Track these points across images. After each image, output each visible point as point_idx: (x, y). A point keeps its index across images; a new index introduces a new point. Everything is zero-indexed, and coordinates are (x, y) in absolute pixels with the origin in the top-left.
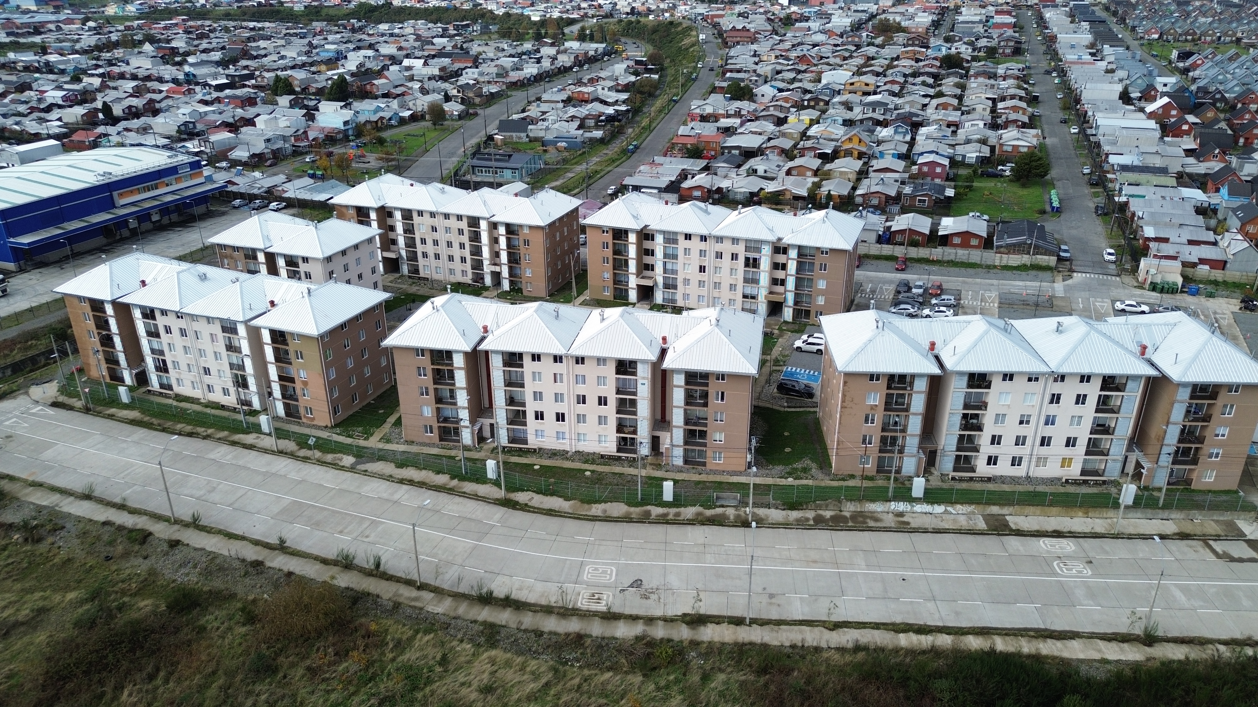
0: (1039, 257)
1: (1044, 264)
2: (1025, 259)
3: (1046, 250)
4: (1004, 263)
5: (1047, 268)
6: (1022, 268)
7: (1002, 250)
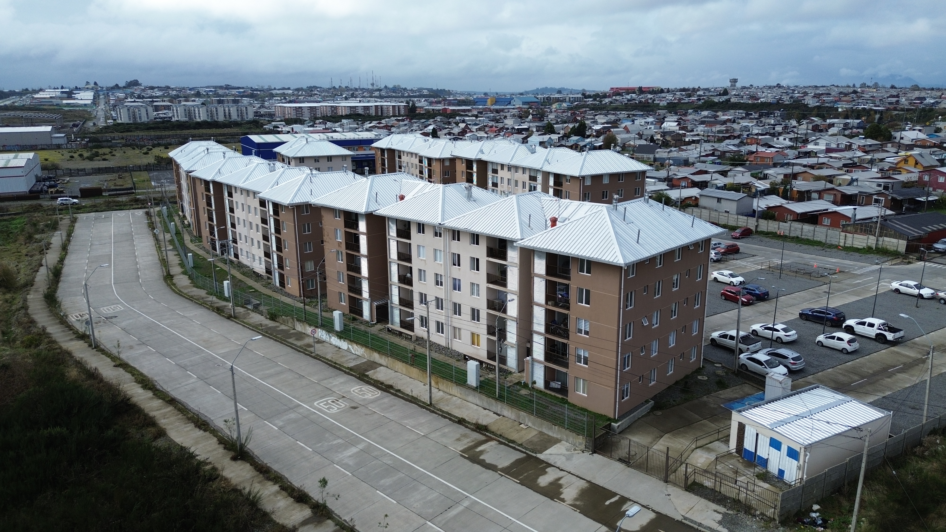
0: (886, 239)
1: (892, 249)
2: (871, 241)
3: (896, 230)
4: (849, 243)
5: (894, 255)
6: (868, 250)
7: (849, 228)
